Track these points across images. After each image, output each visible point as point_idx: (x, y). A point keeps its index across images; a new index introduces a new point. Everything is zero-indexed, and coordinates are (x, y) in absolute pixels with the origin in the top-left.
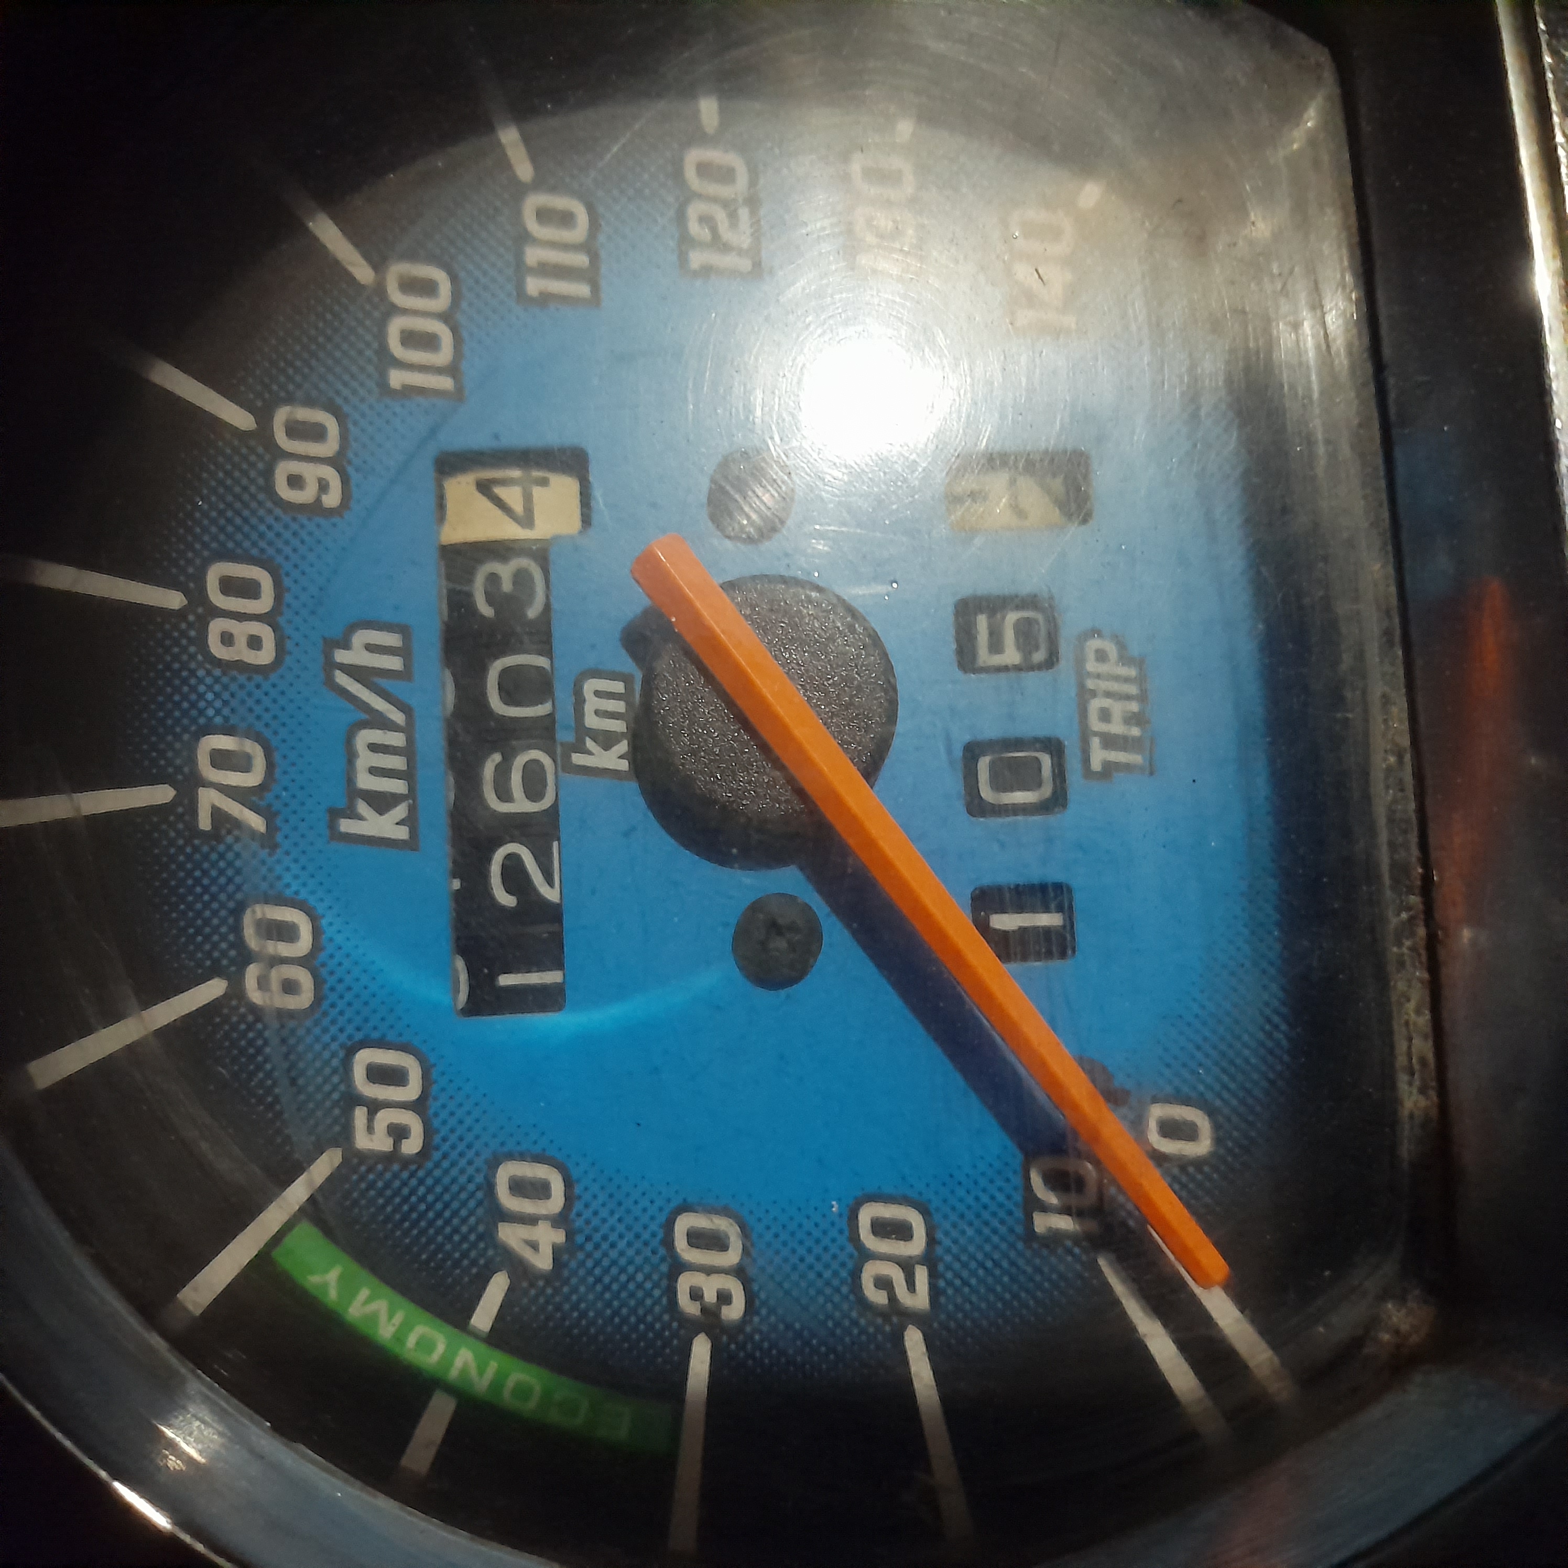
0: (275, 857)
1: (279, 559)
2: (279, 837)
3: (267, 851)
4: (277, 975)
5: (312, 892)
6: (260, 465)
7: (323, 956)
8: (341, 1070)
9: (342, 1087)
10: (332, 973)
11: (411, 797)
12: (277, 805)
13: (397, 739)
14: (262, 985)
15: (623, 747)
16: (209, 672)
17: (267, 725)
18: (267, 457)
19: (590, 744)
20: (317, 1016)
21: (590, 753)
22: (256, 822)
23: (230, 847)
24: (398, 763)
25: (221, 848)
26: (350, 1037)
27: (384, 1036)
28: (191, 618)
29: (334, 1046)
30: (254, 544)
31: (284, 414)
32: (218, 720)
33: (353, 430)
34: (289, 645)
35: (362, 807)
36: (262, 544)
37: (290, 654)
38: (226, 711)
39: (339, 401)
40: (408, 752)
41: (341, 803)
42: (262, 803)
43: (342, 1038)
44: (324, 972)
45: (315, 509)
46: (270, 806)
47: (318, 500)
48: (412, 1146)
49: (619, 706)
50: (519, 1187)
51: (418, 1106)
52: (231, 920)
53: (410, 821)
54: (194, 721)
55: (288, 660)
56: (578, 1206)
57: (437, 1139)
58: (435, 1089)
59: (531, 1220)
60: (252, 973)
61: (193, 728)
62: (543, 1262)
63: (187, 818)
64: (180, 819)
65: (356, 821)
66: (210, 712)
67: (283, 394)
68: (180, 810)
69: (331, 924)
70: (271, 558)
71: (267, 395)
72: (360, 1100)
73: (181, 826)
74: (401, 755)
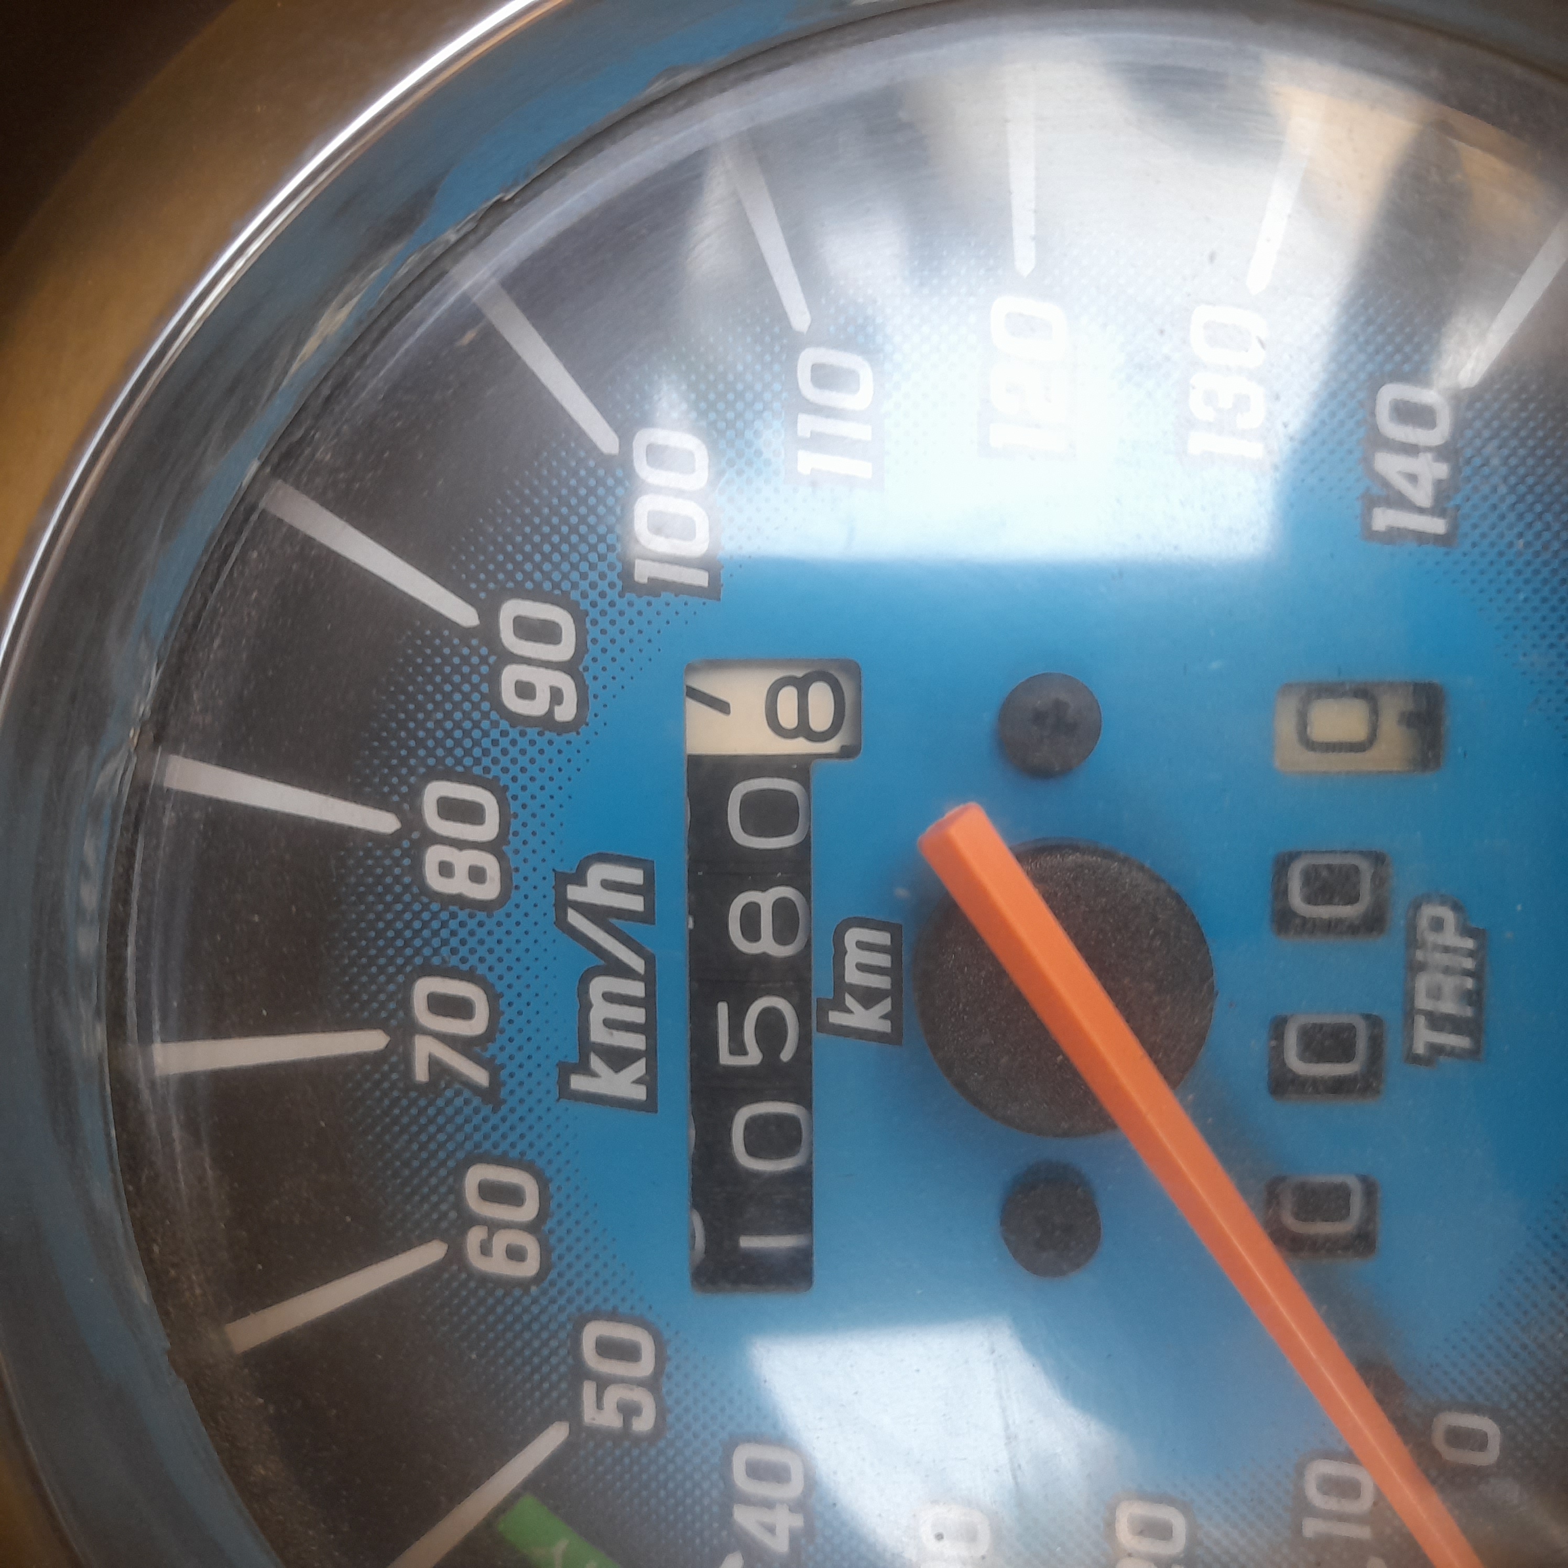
0: (500, 1114)
1: (505, 780)
2: (504, 1093)
3: (491, 1106)
4: (502, 1240)
5: (540, 1154)
6: (484, 669)
7: (550, 1224)
8: (569, 1344)
9: (570, 1360)
10: (560, 1240)
11: (650, 1054)
12: (501, 1058)
13: (637, 989)
14: (485, 1250)
15: (885, 1006)
16: (425, 907)
17: (491, 969)
18: (492, 659)
19: (850, 1001)
20: (545, 1284)
21: (849, 1011)
22: (480, 1076)
23: (449, 1102)
24: (637, 1015)
25: (440, 1102)
26: (580, 1309)
27: (615, 1308)
28: (406, 844)
29: (563, 1318)
30: (477, 761)
31: (511, 609)
32: (436, 961)
33: (593, 632)
34: (517, 879)
35: (596, 1063)
36: (486, 761)
37: (517, 887)
38: (445, 951)
39: (575, 595)
40: (648, 1002)
41: (574, 1059)
42: (487, 1055)
43: (572, 1309)
44: (553, 1240)
45: (547, 722)
46: (493, 1057)
47: (550, 712)
48: (644, 1423)
49: (884, 960)
50: (756, 1471)
51: (652, 1384)
52: (451, 1180)
53: (650, 1080)
54: (408, 961)
55: (516, 896)
56: (819, 1492)
57: (670, 1418)
58: (669, 1367)
59: (768, 1504)
60: (474, 1237)
61: (408, 968)
62: (780, 1544)
63: (402, 1067)
64: (393, 1068)
65: (590, 1079)
66: (427, 951)
67: (510, 585)
68: (394, 1059)
69: (559, 1188)
70: (496, 778)
71: (491, 586)
72: (589, 1375)
73: (394, 1076)
74: (639, 1006)
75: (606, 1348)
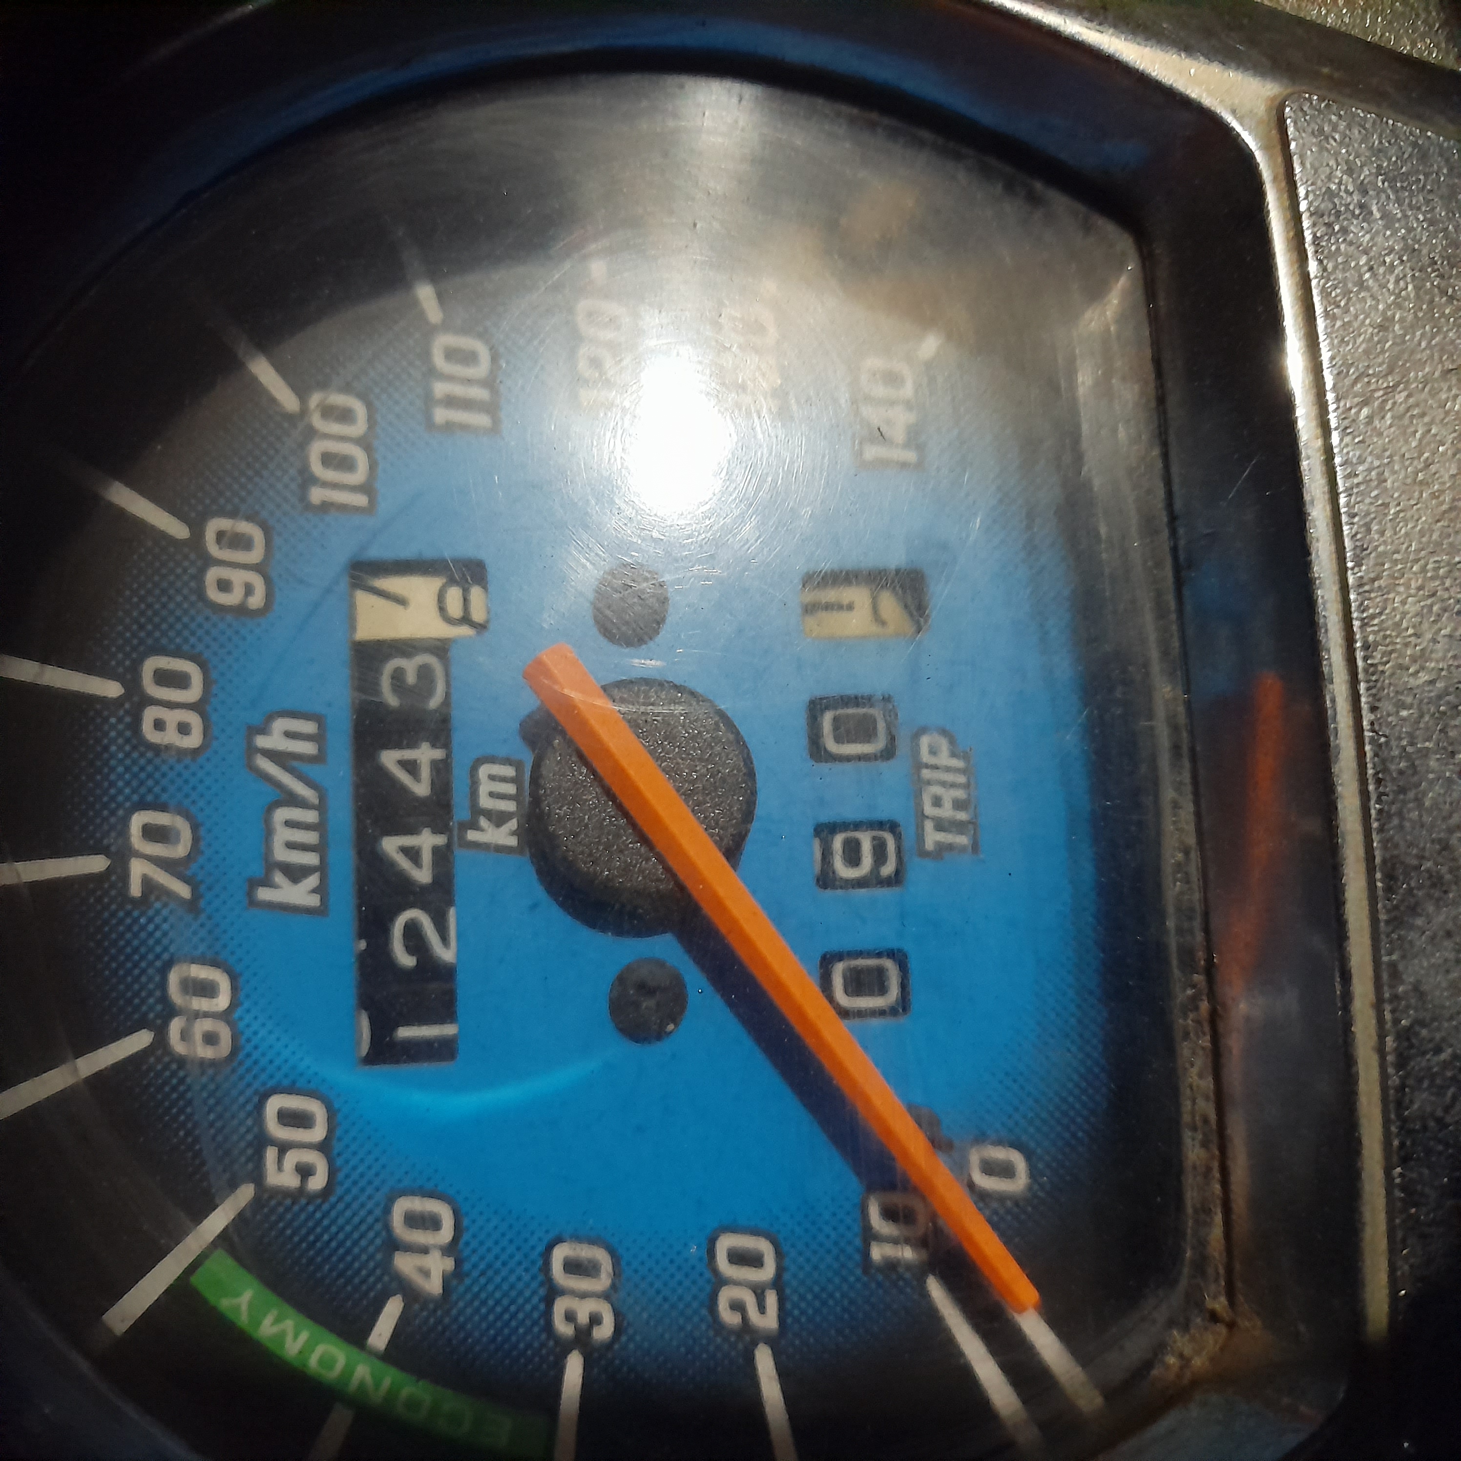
0: (200, 921)
1: (207, 654)
2: (202, 903)
3: (192, 914)
4: (200, 1027)
5: (232, 953)
6: (193, 570)
7: (239, 1012)
8: (254, 1114)
9: (256, 1130)
10: (248, 1026)
11: (322, 869)
12: (201, 875)
13: (311, 816)
14: (185, 1035)
15: (513, 824)
16: (142, 755)
17: (194, 803)
18: (199, 563)
19: (483, 822)
20: (235, 1064)
21: (481, 830)
22: (183, 890)
23: (158, 912)
24: (311, 838)
25: (151, 913)
26: (264, 1084)
27: (294, 1082)
28: (127, 706)
29: (249, 1092)
30: (186, 640)
31: (214, 526)
32: (150, 798)
33: (277, 541)
34: (215, 731)
35: (279, 878)
36: (193, 641)
37: (217, 738)
38: (157, 790)
39: (264, 514)
40: (321, 827)
41: (260, 874)
42: (189, 873)
43: (256, 1085)
44: (241, 1025)
45: (241, 610)
46: (195, 875)
47: (244, 602)
48: (317, 1183)
49: (511, 789)
50: (414, 1220)
51: (323, 1147)
52: (157, 978)
53: (321, 890)
54: (127, 798)
55: (215, 744)
56: (466, 1237)
57: (340, 1176)
58: (338, 1132)
59: (424, 1250)
60: (176, 1026)
61: (128, 804)
62: (434, 1286)
63: (120, 885)
64: (113, 886)
65: (272, 889)
66: (143, 790)
67: (214, 507)
68: (113, 878)
69: (248, 982)
70: (200, 654)
71: (200, 508)
72: (273, 1142)
73: (113, 893)
74: (314, 830)
75: (288, 1118)
